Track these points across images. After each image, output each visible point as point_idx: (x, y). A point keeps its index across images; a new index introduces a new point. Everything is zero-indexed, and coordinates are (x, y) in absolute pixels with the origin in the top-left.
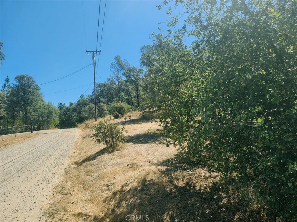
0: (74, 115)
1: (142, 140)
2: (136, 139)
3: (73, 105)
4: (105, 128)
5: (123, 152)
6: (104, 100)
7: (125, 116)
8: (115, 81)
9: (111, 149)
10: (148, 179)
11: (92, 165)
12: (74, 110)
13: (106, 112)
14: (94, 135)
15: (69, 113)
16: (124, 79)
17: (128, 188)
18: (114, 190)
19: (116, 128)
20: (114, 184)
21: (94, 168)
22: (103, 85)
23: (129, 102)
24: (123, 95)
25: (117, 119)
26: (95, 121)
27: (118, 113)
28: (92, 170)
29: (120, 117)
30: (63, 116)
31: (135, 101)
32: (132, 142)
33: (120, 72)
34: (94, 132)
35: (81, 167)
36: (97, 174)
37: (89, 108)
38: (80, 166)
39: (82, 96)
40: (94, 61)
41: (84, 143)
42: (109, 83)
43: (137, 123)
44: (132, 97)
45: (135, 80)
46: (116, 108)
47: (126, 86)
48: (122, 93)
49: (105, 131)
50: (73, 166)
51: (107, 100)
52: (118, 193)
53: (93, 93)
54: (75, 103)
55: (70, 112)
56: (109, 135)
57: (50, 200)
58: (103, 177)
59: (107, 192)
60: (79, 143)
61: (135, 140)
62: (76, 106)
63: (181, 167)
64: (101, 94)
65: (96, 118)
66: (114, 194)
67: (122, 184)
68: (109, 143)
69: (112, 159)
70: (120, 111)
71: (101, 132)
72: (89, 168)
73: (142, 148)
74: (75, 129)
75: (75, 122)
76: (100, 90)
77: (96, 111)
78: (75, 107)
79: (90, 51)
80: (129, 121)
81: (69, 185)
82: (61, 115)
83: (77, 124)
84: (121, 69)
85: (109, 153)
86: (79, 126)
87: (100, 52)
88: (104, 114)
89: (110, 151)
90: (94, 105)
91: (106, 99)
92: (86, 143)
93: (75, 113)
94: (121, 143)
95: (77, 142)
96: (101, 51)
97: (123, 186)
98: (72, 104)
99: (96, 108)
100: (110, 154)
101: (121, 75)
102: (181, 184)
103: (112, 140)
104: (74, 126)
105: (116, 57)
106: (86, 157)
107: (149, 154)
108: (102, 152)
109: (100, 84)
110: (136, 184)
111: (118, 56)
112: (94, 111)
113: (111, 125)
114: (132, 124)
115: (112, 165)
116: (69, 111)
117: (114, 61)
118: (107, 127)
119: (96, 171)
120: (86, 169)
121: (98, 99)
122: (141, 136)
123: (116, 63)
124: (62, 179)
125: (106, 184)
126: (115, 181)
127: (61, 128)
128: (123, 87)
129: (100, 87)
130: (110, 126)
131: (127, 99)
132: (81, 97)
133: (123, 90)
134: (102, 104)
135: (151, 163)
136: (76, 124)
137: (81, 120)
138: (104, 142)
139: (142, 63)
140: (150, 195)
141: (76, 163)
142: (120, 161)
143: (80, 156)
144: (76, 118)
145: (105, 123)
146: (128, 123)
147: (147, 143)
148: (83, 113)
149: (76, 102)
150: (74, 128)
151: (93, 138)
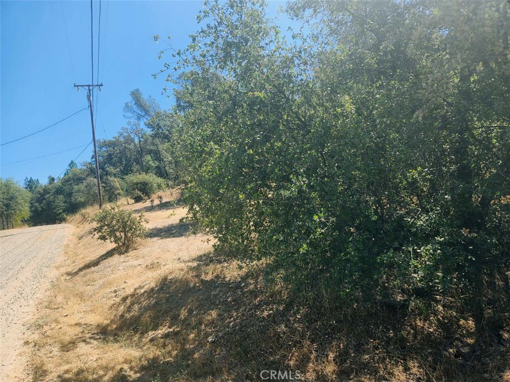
0: (59, 200)
1: (174, 233)
2: (166, 231)
3: (56, 181)
4: (113, 218)
5: (142, 251)
6: (115, 170)
7: (154, 196)
8: (133, 137)
9: (124, 248)
10: (170, 277)
11: (93, 272)
12: (59, 191)
13: (119, 192)
14: (95, 230)
15: (49, 197)
16: (149, 132)
17: (142, 291)
18: (123, 295)
19: (130, 216)
20: (124, 288)
21: (96, 275)
22: (112, 144)
23: (161, 173)
24: (149, 161)
25: (139, 204)
26: (99, 208)
27: (140, 193)
28: (93, 278)
29: (144, 199)
30: (36, 203)
31: (171, 171)
32: (158, 236)
33: (141, 119)
34: (95, 225)
35: (77, 278)
36: (101, 282)
37: (86, 186)
38: (75, 277)
39: (72, 164)
40: (90, 102)
41: (79, 245)
42: (122, 139)
43: (171, 207)
44: (166, 163)
45: (170, 133)
46: (137, 184)
47: (153, 144)
48: (148, 157)
49: (112, 222)
50: (63, 278)
51: (121, 170)
52: (129, 298)
53: (92, 158)
54: (59, 178)
55: (51, 195)
56: (120, 228)
57: (33, 316)
58: (110, 284)
59: (115, 299)
60: (72, 246)
61: (163, 234)
62: (62, 183)
63: (216, 260)
64: (109, 159)
65: (101, 202)
66: (124, 299)
67: (135, 287)
68: (120, 239)
69: (124, 262)
70: (145, 188)
71: (106, 223)
72: (88, 276)
73: (173, 243)
74: (63, 225)
75: (61, 213)
76: (107, 152)
77: (101, 192)
78: (61, 185)
79: (82, 86)
80: (158, 205)
81: (60, 299)
82: (34, 202)
83: (65, 216)
84: (144, 113)
85: (121, 253)
86: (70, 220)
87: (101, 87)
88: (116, 196)
89: (122, 252)
90: (96, 180)
91: (118, 169)
92: (84, 245)
93: (61, 197)
94: (139, 239)
95: (67, 246)
96: (102, 85)
97: (136, 289)
98: (53, 179)
99: (100, 186)
100: (122, 256)
101: (142, 125)
102: (209, 278)
103: (125, 234)
104: (61, 219)
105: (133, 92)
106: (84, 264)
107: (181, 250)
108: (110, 254)
109: (105, 142)
110: (153, 285)
111: (137, 90)
112: (97, 192)
113: (121, 213)
114: (163, 209)
115: (124, 269)
116: (49, 193)
117: (129, 99)
118: (116, 216)
119: (100, 278)
120: (84, 279)
121: (103, 169)
122: (173, 227)
123: (133, 102)
124: (48, 293)
125: (113, 291)
126: (126, 285)
127: (35, 225)
128: (148, 147)
129: (107, 148)
130: (119, 214)
131: (156, 167)
132: (69, 165)
133: (150, 152)
134: (112, 178)
135: (180, 260)
136: (63, 215)
137: (73, 208)
138: (113, 239)
139: (177, 106)
140: (169, 293)
141: (68, 274)
142: (136, 263)
143: (75, 264)
144: (63, 204)
145: (113, 210)
146: (157, 208)
147: (182, 235)
148: (76, 195)
149: (62, 176)
150: (59, 223)
151: (94, 235)
